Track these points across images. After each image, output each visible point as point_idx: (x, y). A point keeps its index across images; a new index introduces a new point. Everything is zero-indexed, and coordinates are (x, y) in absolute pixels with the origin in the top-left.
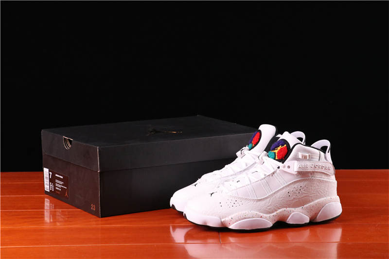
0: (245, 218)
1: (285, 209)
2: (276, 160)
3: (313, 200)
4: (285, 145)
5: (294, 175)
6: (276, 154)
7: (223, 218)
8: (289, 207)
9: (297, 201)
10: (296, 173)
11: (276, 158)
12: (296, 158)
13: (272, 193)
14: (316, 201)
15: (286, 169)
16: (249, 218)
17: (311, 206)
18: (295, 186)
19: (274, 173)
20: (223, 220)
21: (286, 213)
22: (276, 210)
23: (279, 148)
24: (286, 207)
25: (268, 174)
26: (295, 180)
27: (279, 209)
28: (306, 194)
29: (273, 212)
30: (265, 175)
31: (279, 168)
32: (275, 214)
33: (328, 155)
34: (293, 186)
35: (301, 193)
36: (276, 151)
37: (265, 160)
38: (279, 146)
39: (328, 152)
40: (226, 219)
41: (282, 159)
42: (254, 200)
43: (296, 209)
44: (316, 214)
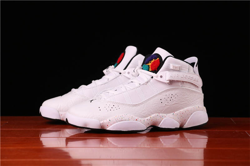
0: (122, 120)
1: (158, 114)
2: (150, 71)
3: (183, 108)
4: (158, 58)
5: (166, 83)
6: (150, 66)
7: (101, 121)
8: (162, 113)
9: (168, 108)
10: (168, 81)
11: (150, 70)
12: (168, 69)
13: (146, 99)
14: (186, 109)
15: (159, 79)
16: (126, 120)
17: (181, 113)
18: (167, 93)
19: (147, 82)
20: (101, 122)
21: (158, 118)
22: (150, 115)
23: (152, 61)
24: (159, 113)
25: (142, 84)
26: (167, 89)
27: (153, 114)
28: (177, 101)
29: (147, 117)
30: (140, 84)
31: (152, 77)
32: (148, 118)
33: (196, 68)
34: (164, 94)
35: (172, 100)
36: (150, 64)
37: (139, 73)
38: (152, 60)
39: (196, 66)
40: (105, 122)
41: (155, 70)
42: (130, 105)
43: (168, 115)
44: (186, 121)
